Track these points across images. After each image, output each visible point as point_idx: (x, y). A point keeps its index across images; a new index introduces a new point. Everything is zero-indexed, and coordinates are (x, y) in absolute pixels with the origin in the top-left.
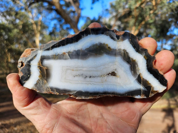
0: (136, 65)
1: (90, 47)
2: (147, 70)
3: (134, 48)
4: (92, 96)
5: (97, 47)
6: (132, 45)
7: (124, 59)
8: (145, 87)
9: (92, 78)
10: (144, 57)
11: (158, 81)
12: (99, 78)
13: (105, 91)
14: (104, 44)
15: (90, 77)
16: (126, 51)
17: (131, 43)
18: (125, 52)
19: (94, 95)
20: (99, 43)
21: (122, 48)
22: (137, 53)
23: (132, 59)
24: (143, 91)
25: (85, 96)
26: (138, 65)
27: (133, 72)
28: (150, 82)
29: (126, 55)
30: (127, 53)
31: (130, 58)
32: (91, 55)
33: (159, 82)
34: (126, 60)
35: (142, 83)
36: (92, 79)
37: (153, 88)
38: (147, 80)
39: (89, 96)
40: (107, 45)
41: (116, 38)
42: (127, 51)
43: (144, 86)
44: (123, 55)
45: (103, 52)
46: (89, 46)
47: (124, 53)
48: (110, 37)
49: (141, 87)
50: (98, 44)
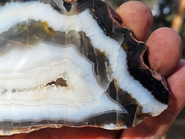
0: (106, 63)
1: (11, 29)
2: (128, 72)
3: (102, 28)
4: (19, 129)
5: (26, 28)
6: (98, 22)
7: (81, 52)
8: (125, 107)
9: (17, 92)
10: (122, 46)
11: (150, 93)
12: (31, 93)
13: (44, 117)
14: (39, 22)
15: (14, 91)
16: (85, 34)
17: (94, 18)
18: (83, 38)
19: (23, 127)
20: (29, 20)
21: (77, 29)
22: (108, 37)
23: (98, 51)
24: (120, 114)
25: (5, 129)
26: (110, 62)
27: (99, 77)
28: (133, 97)
29: (86, 43)
30: (88, 39)
31: (93, 48)
32: (13, 46)
33: (153, 97)
34: (85, 54)
35: (117, 99)
36: (17, 95)
37: (141, 108)
38: (129, 92)
39: (12, 129)
40: (45, 24)
41: (64, 9)
42: (88, 35)
43: (123, 105)
44: (79, 42)
45: (38, 38)
46: (9, 27)
47: (82, 40)
48: (52, 5)
49: (115, 107)
50: (27, 23)
